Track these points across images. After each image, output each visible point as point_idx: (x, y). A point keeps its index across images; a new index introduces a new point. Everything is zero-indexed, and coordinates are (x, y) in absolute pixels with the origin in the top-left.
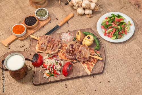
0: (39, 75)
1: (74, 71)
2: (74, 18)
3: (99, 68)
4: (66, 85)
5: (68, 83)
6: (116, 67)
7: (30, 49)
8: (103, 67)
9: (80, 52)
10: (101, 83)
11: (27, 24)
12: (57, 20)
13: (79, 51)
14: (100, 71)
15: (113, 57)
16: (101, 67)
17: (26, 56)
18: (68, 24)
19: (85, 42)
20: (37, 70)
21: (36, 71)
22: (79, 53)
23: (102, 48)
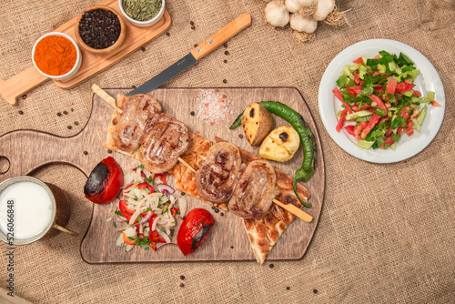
0: (102, 233)
1: (214, 241)
2: (250, 33)
3: (295, 245)
4: (183, 278)
5: (190, 271)
6: (347, 243)
7: (88, 132)
8: (307, 240)
9: (245, 185)
10: (290, 292)
11: (84, 41)
12: (193, 28)
13: (242, 181)
14: (294, 255)
15: (348, 206)
16: (302, 242)
17: (72, 157)
18: (227, 53)
19: (267, 149)
20: (101, 214)
21: (97, 218)
22: (241, 186)
23: (320, 175)
